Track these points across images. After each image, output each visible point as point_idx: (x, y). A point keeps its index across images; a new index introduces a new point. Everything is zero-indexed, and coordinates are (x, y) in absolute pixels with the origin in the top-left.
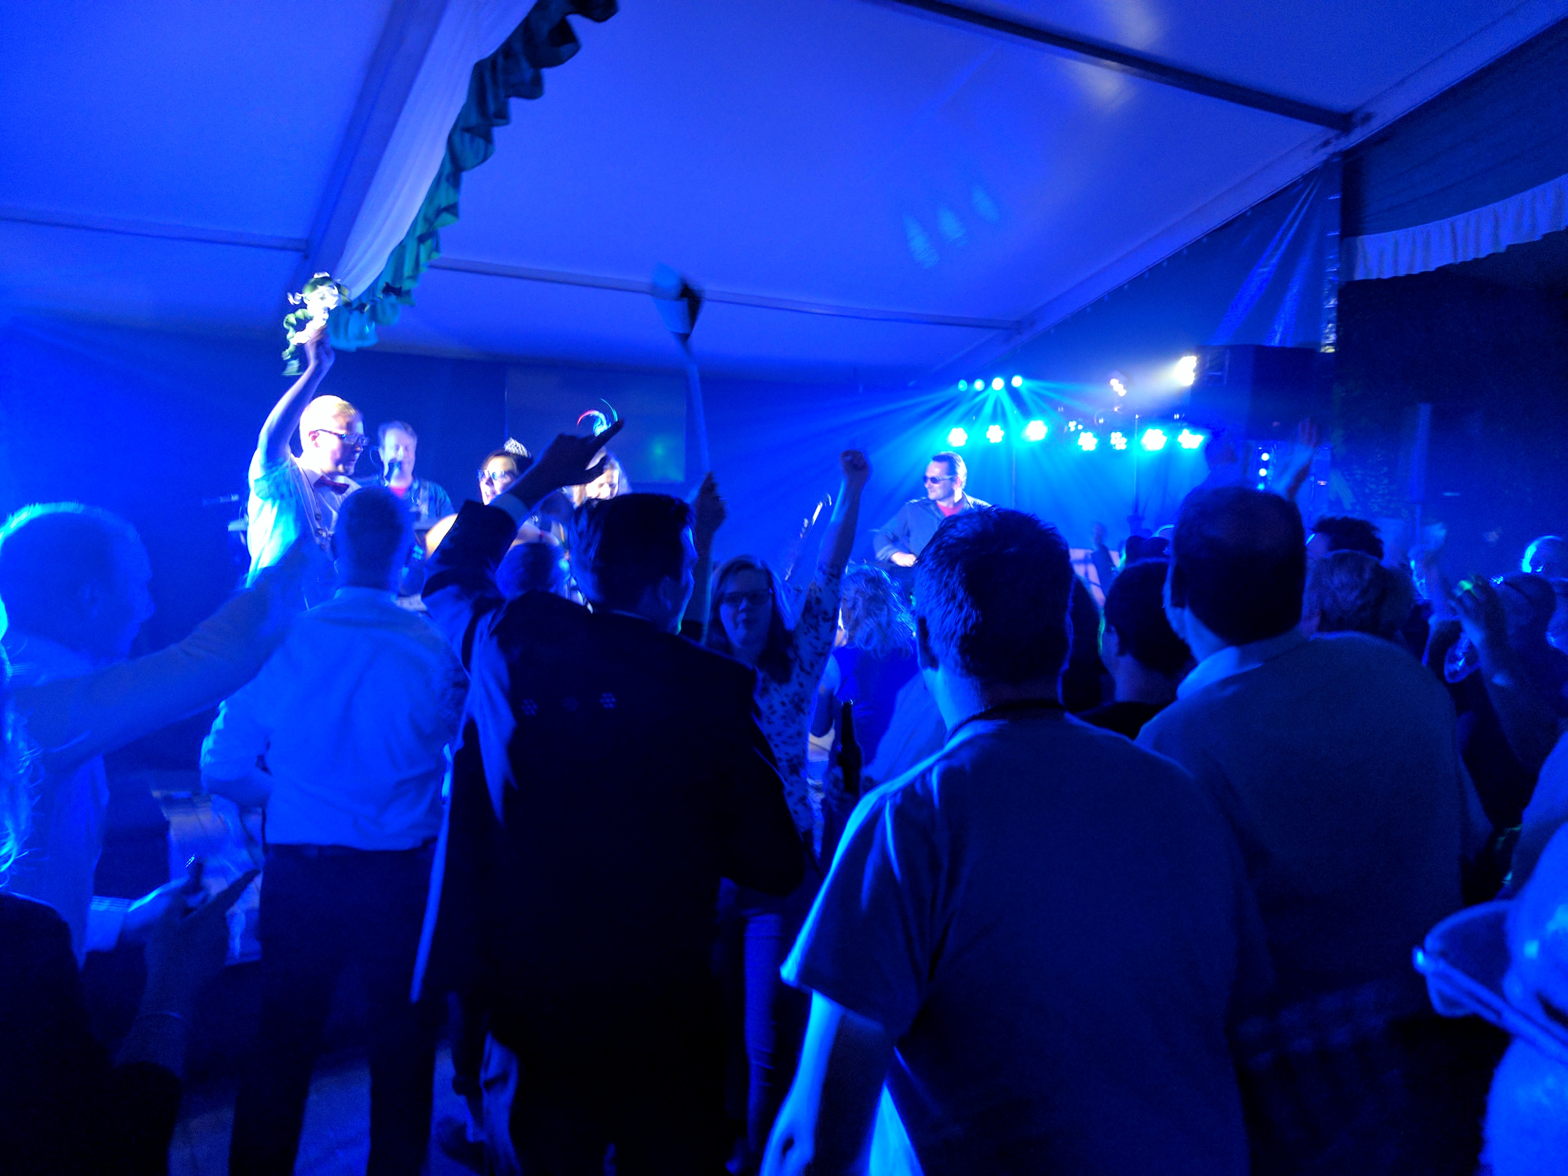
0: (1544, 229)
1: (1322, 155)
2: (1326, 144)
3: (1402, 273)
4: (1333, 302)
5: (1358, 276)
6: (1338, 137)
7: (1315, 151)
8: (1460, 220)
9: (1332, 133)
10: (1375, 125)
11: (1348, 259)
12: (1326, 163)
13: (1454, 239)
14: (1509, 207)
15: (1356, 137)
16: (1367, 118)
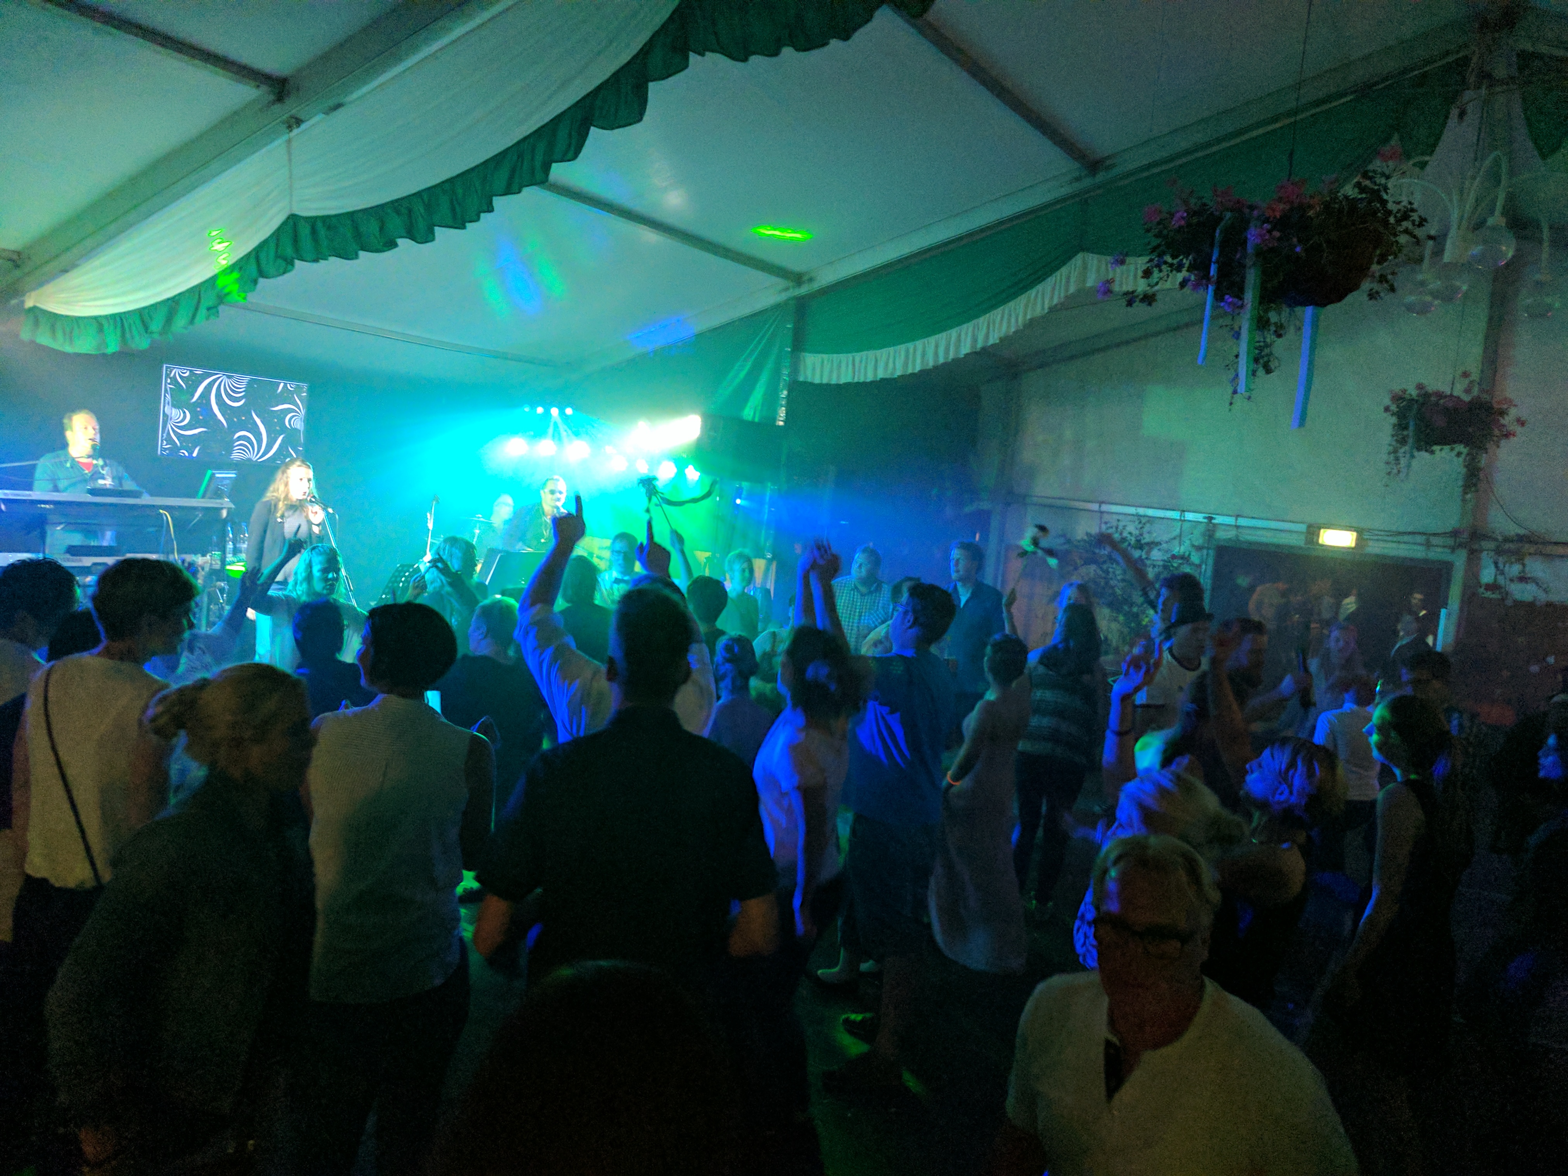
0: (898, 373)
1: (784, 296)
2: (787, 289)
3: (825, 381)
4: (785, 392)
5: (801, 379)
6: (794, 287)
7: (780, 292)
8: (858, 356)
9: (791, 284)
10: (816, 286)
11: (795, 369)
12: (786, 303)
13: (854, 365)
14: (883, 354)
15: (804, 290)
16: (811, 280)
